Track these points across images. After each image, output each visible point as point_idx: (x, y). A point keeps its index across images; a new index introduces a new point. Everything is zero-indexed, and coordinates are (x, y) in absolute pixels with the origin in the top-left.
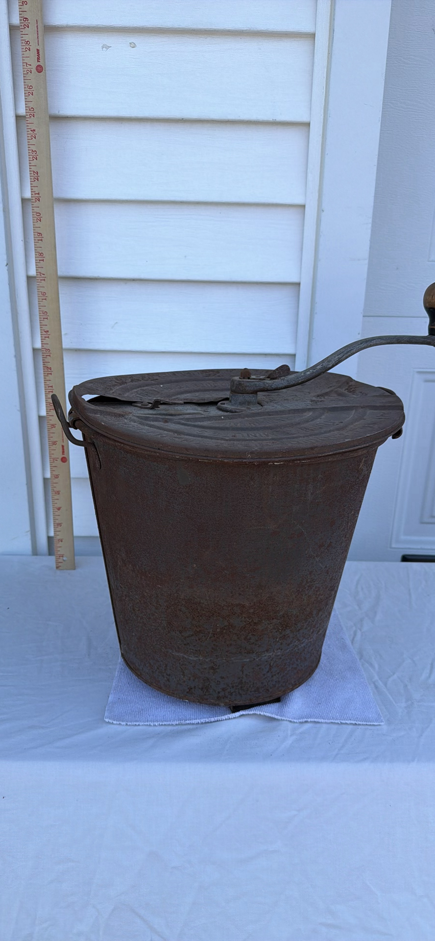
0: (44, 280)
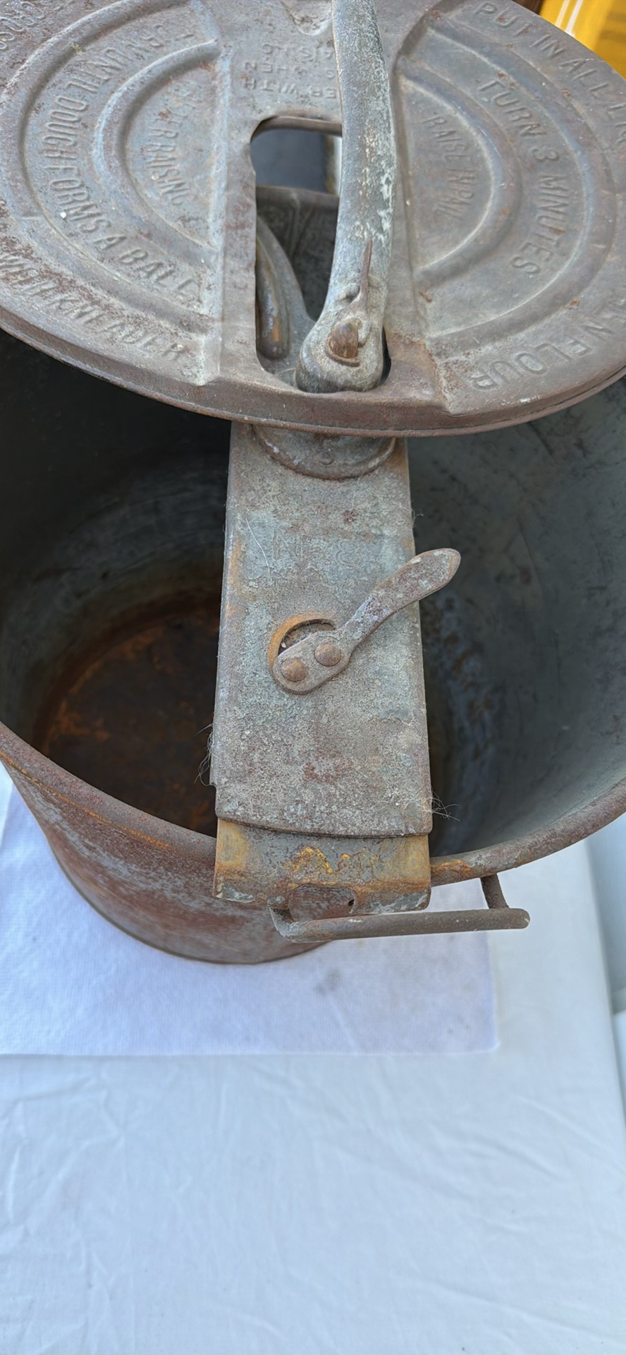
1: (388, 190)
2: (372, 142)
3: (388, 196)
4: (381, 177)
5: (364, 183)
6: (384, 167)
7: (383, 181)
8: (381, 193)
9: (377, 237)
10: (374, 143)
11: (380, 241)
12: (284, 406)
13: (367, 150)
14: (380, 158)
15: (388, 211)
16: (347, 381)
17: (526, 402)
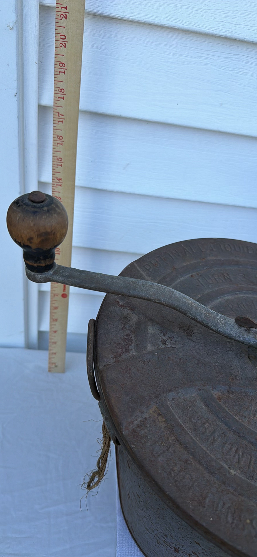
0: (62, 122)
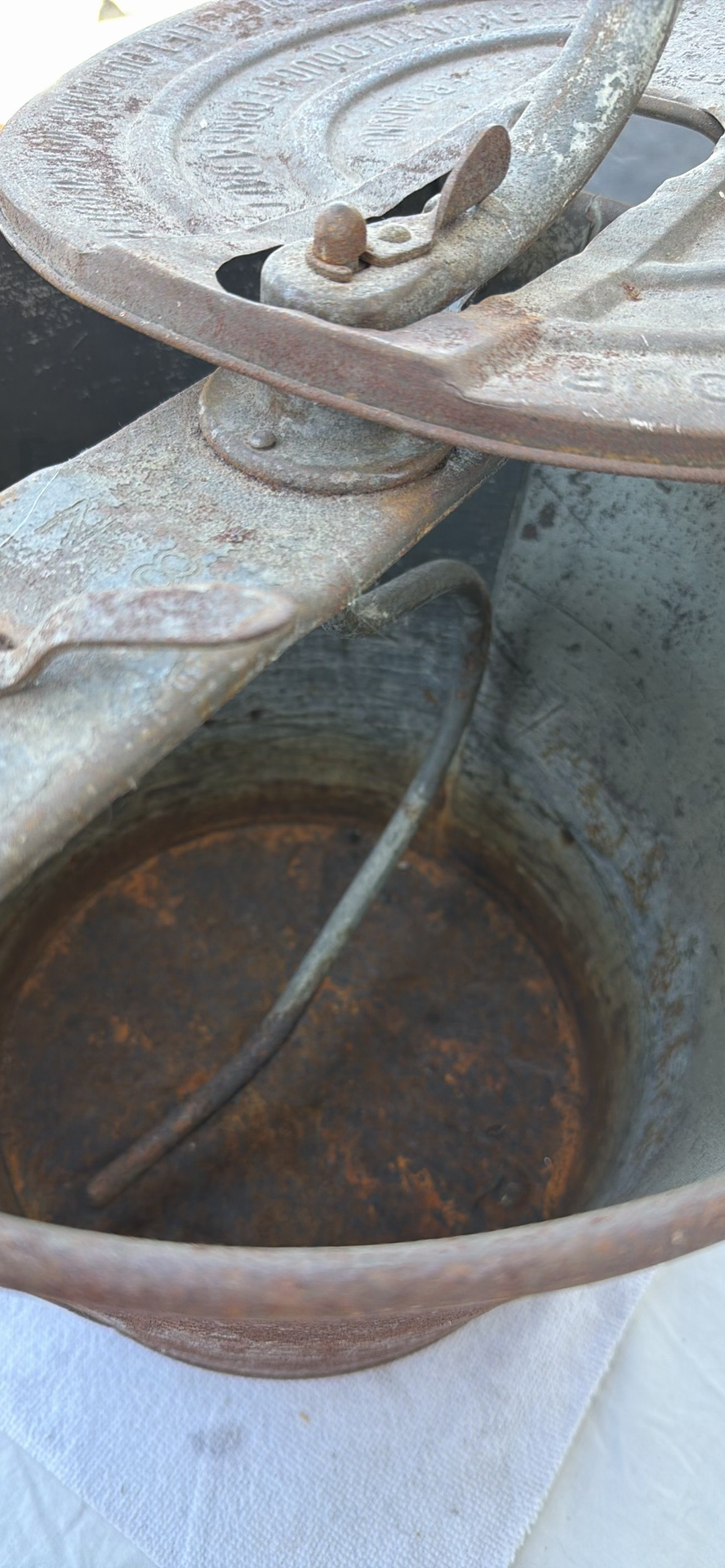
1: (611, 95)
2: (615, 23)
3: (605, 103)
4: (607, 75)
5: (572, 79)
6: (618, 61)
7: (608, 79)
8: (596, 97)
9: (550, 154)
10: (618, 25)
11: (554, 162)
12: (179, 304)
13: (601, 34)
14: (618, 47)
15: (595, 125)
16: (301, 293)
17: (644, 428)
